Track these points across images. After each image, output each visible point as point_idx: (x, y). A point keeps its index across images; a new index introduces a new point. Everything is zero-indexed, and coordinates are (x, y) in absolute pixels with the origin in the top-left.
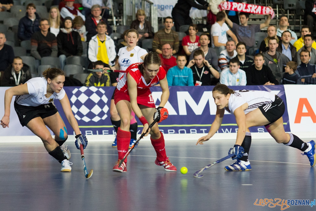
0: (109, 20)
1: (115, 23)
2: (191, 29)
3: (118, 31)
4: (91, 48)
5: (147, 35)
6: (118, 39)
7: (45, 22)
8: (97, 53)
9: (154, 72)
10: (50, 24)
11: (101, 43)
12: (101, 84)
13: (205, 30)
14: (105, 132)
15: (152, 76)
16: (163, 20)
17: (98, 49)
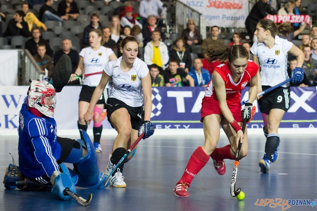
0: (163, 28)
1: (168, 31)
2: (235, 37)
3: (171, 38)
4: (146, 53)
5: (196, 41)
6: (171, 45)
7: (107, 30)
8: (152, 57)
9: (241, 68)
10: (111, 31)
11: (155, 48)
12: (156, 84)
13: (248, 37)
14: (159, 127)
15: (239, 72)
16: (210, 29)
17: (152, 53)
